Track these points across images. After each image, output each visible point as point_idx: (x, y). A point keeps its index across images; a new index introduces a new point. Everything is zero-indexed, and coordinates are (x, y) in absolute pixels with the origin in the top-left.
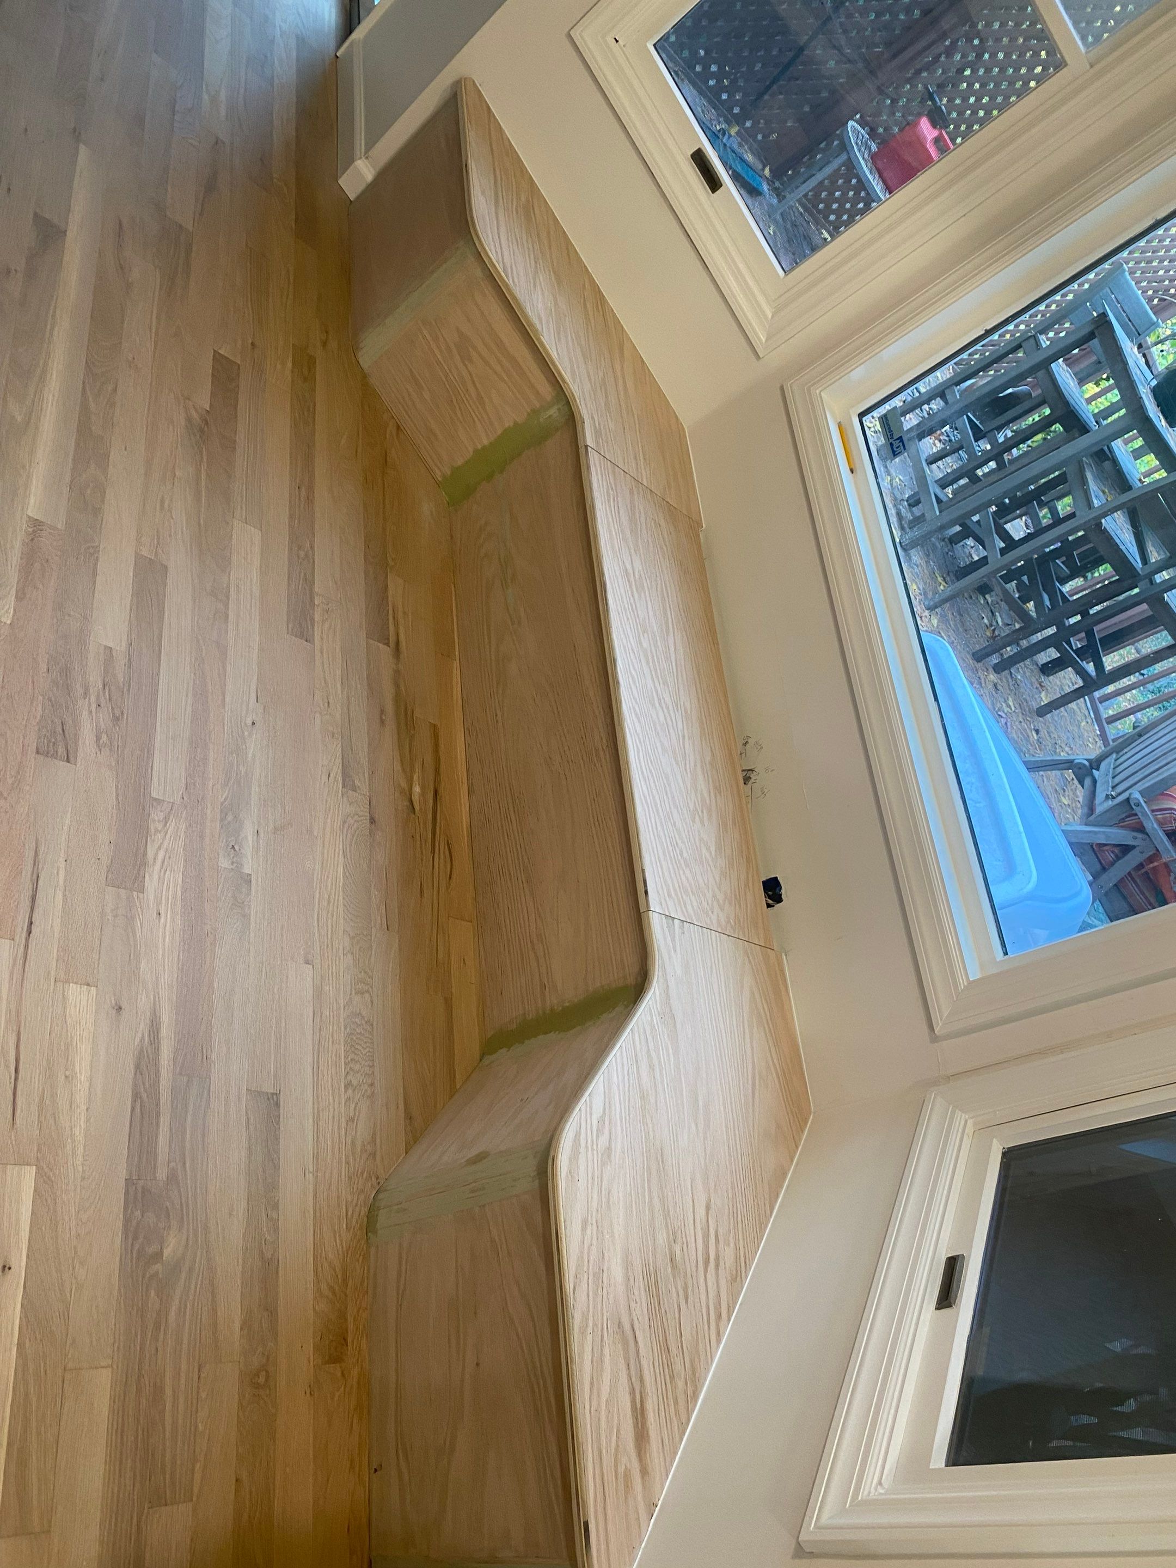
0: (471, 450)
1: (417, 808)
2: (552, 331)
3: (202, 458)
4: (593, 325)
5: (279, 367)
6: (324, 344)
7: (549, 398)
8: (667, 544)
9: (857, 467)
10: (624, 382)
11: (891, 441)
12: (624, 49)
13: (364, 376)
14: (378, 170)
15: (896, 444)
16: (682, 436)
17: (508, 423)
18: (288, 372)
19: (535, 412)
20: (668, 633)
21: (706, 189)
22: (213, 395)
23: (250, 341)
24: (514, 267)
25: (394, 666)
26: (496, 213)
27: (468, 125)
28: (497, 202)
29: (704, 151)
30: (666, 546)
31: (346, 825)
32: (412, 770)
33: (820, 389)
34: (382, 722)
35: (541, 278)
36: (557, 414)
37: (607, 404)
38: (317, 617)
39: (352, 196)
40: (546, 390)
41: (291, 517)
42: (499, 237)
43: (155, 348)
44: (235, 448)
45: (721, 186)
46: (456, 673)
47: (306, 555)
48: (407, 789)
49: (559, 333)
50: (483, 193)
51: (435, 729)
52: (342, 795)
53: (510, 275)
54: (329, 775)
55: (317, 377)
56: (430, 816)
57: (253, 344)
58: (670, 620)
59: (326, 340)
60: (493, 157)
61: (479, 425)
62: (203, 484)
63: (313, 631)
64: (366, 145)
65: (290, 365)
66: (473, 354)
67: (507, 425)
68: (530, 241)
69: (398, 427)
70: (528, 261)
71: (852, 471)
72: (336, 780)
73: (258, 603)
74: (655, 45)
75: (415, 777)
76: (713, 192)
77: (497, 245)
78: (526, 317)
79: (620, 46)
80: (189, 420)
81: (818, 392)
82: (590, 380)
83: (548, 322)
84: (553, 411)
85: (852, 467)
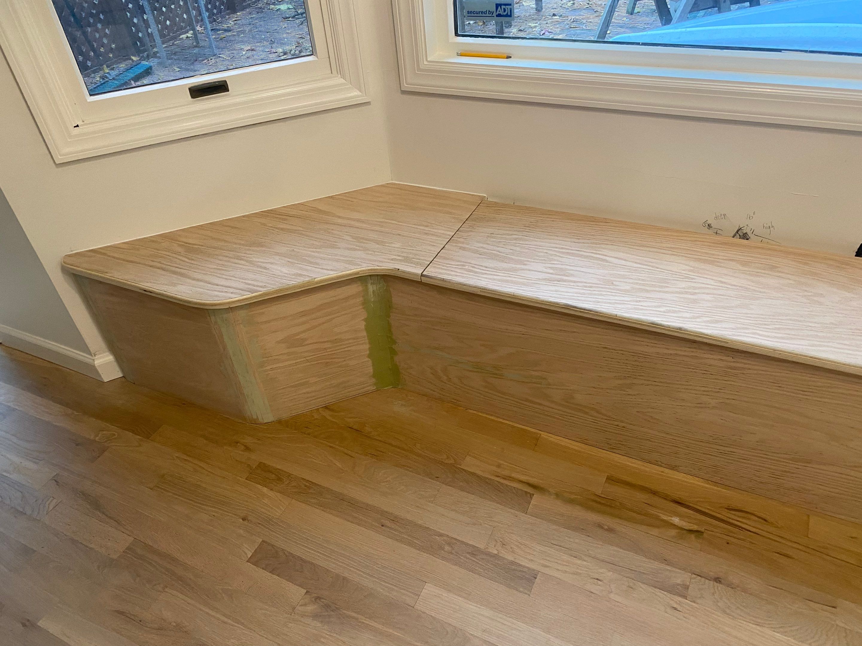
0: (367, 359)
1: (695, 527)
2: (309, 268)
3: (353, 618)
4: (301, 229)
5: (266, 501)
6: (247, 448)
7: (361, 288)
8: (511, 233)
9: (508, 52)
10: (354, 220)
11: (495, 14)
12: (85, 122)
13: (279, 422)
14: (107, 350)
15: (500, 11)
16: (401, 188)
17: (362, 325)
18: (271, 494)
19: (365, 303)
20: (607, 261)
21: (223, 96)
22: (290, 579)
23: (241, 520)
24: (246, 281)
25: (552, 497)
26: (194, 279)
27: (107, 276)
28: (182, 275)
29: (193, 85)
30: (512, 234)
31: (728, 611)
32: (657, 518)
33: (425, 60)
34: (610, 530)
35: (257, 260)
36: (375, 286)
37: (377, 242)
38: (510, 558)
39: (120, 375)
40: (355, 289)
41: (410, 544)
42: (217, 285)
43: (242, 624)
44: (344, 578)
45: (226, 81)
46: (553, 438)
47: (449, 544)
48: (677, 531)
49: (311, 263)
50: (174, 285)
51: (611, 479)
52: (694, 602)
53: (255, 288)
54: (675, 609)
55: (279, 467)
56: (703, 518)
57: (244, 519)
58: (593, 255)
59: (245, 446)
60: (140, 263)
61: (353, 348)
62: (380, 627)
63: (524, 567)
64: (84, 352)
65: (265, 490)
66: (302, 336)
67: (363, 327)
68: (220, 258)
69: (326, 407)
70: (241, 266)
71: (509, 57)
72: (680, 603)
73: (501, 616)
74: (91, 95)
75: (665, 518)
76: (228, 91)
77: (225, 289)
78: (294, 287)
79: (82, 125)
80: (316, 616)
81: (425, 63)
82: (355, 250)
83: (301, 269)
84: (371, 288)
85: (506, 56)
